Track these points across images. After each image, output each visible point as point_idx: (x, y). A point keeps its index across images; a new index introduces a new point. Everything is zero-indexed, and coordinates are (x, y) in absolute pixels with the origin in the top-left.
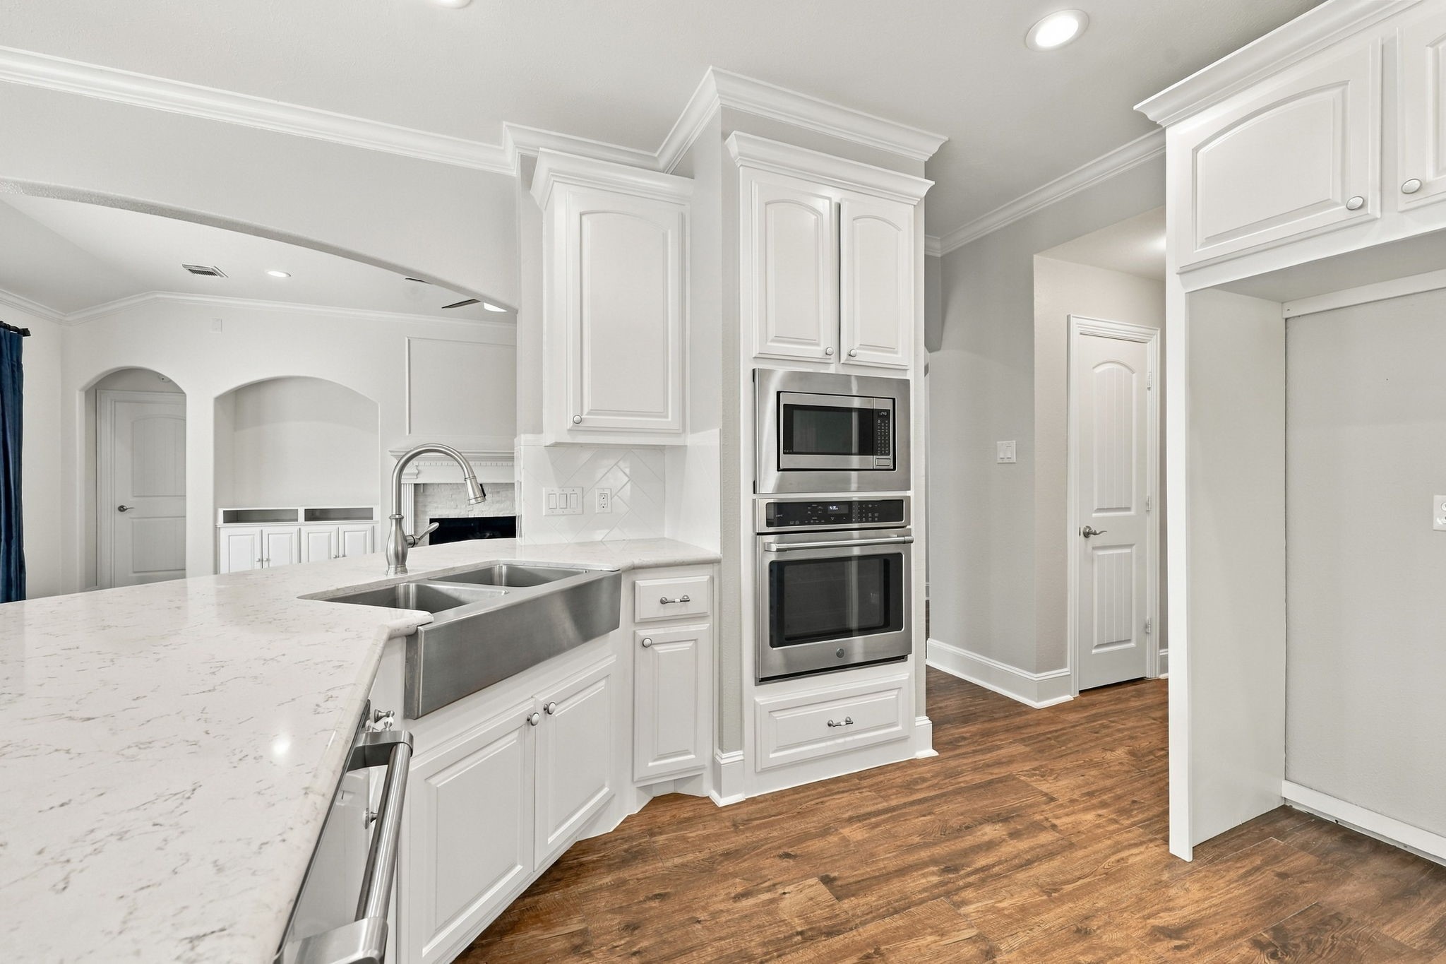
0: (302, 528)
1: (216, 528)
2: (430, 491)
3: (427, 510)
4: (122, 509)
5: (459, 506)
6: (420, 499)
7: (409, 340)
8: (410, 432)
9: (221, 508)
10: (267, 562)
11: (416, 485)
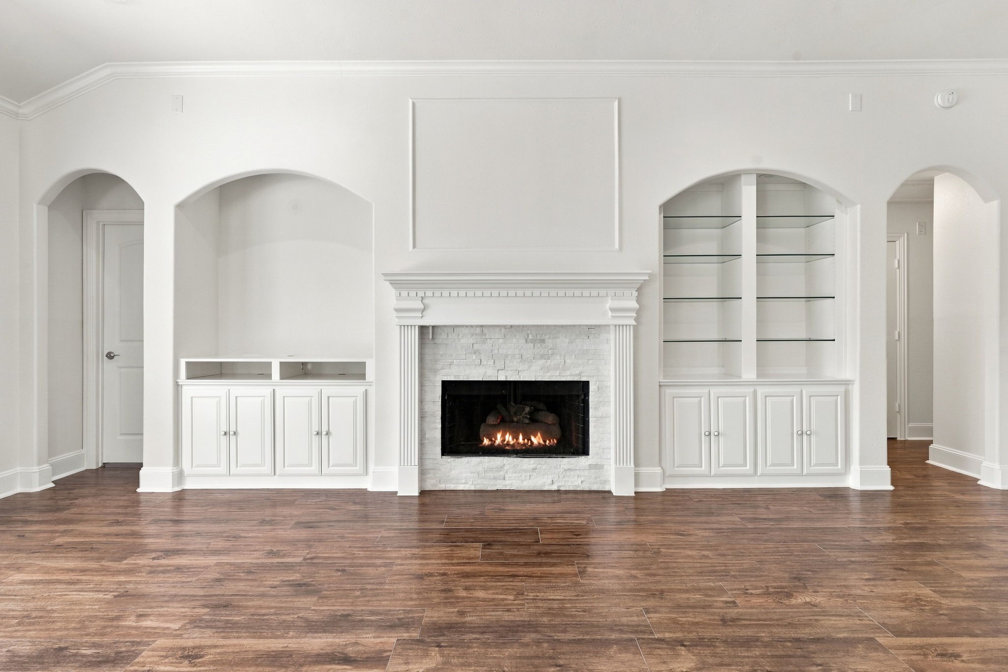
0: (277, 388)
1: (177, 386)
2: (441, 337)
3: (438, 367)
4: (110, 356)
5: (484, 363)
6: (428, 351)
7: (414, 104)
8: (414, 247)
9: (184, 357)
10: (235, 437)
11: (423, 329)
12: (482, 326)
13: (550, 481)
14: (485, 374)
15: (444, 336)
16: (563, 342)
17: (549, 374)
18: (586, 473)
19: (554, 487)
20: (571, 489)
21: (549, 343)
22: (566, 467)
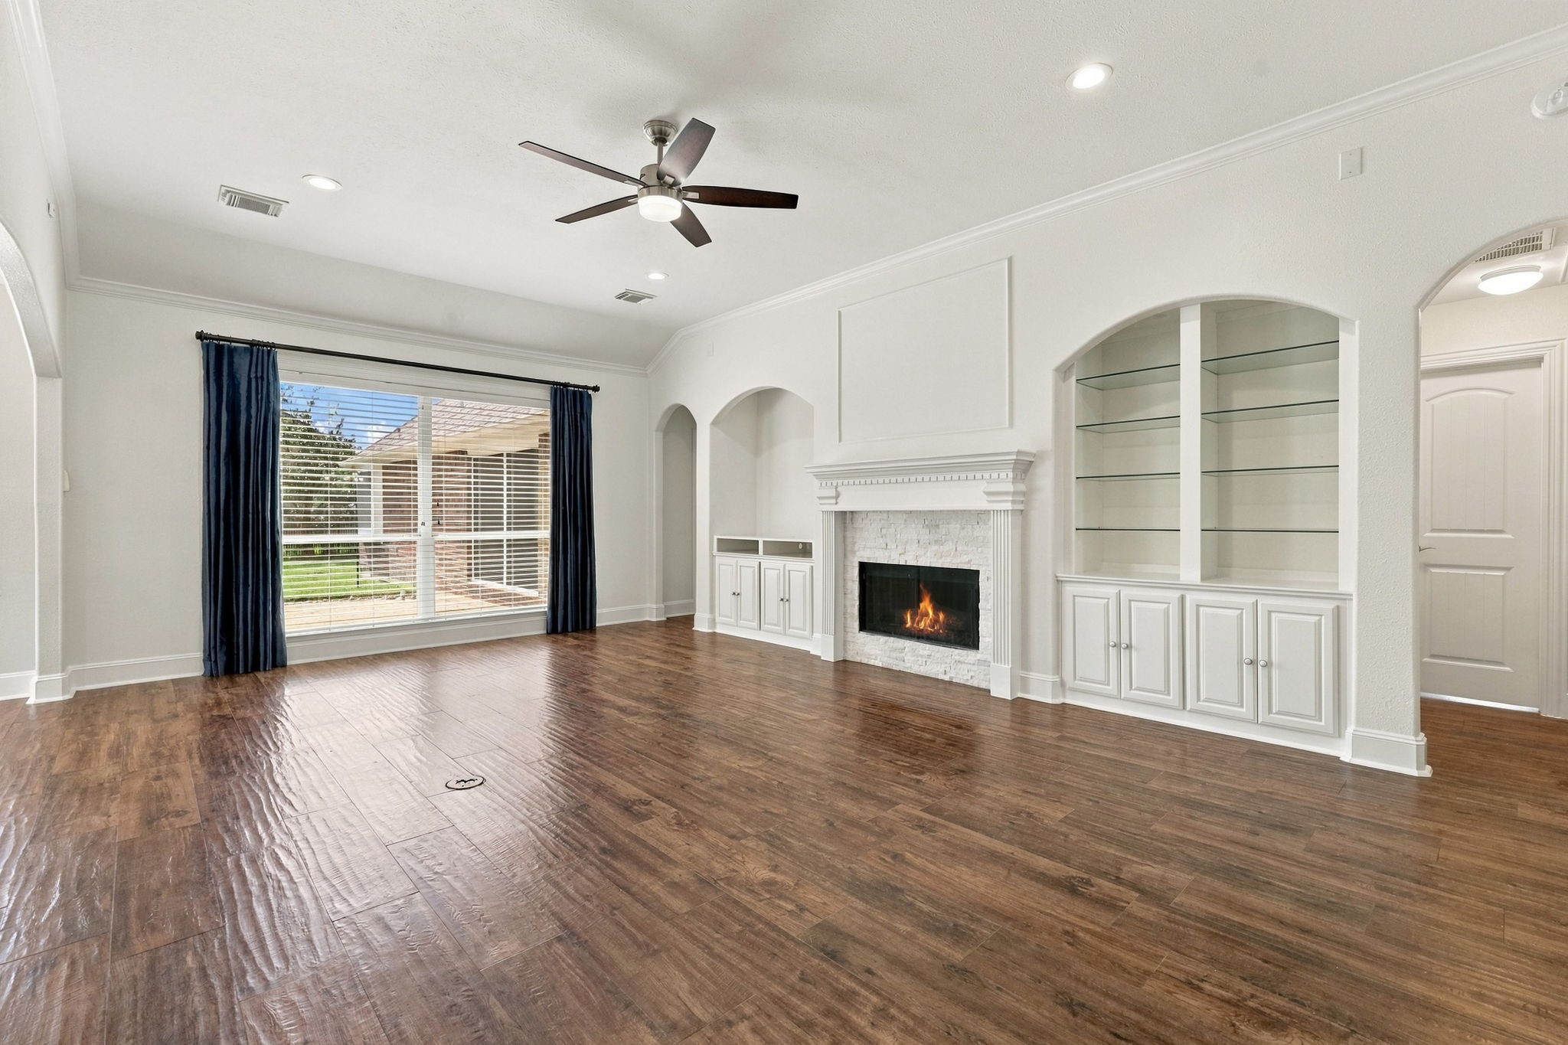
0: (761, 561)
1: (712, 556)
2: (858, 523)
3: (855, 549)
6: (849, 534)
8: (840, 441)
11: (837, 514)
12: (888, 511)
13: (942, 670)
14: (890, 556)
15: (860, 520)
16: (954, 527)
17: (941, 561)
18: (975, 668)
19: (946, 678)
20: (962, 682)
21: (943, 529)
22: (957, 658)
